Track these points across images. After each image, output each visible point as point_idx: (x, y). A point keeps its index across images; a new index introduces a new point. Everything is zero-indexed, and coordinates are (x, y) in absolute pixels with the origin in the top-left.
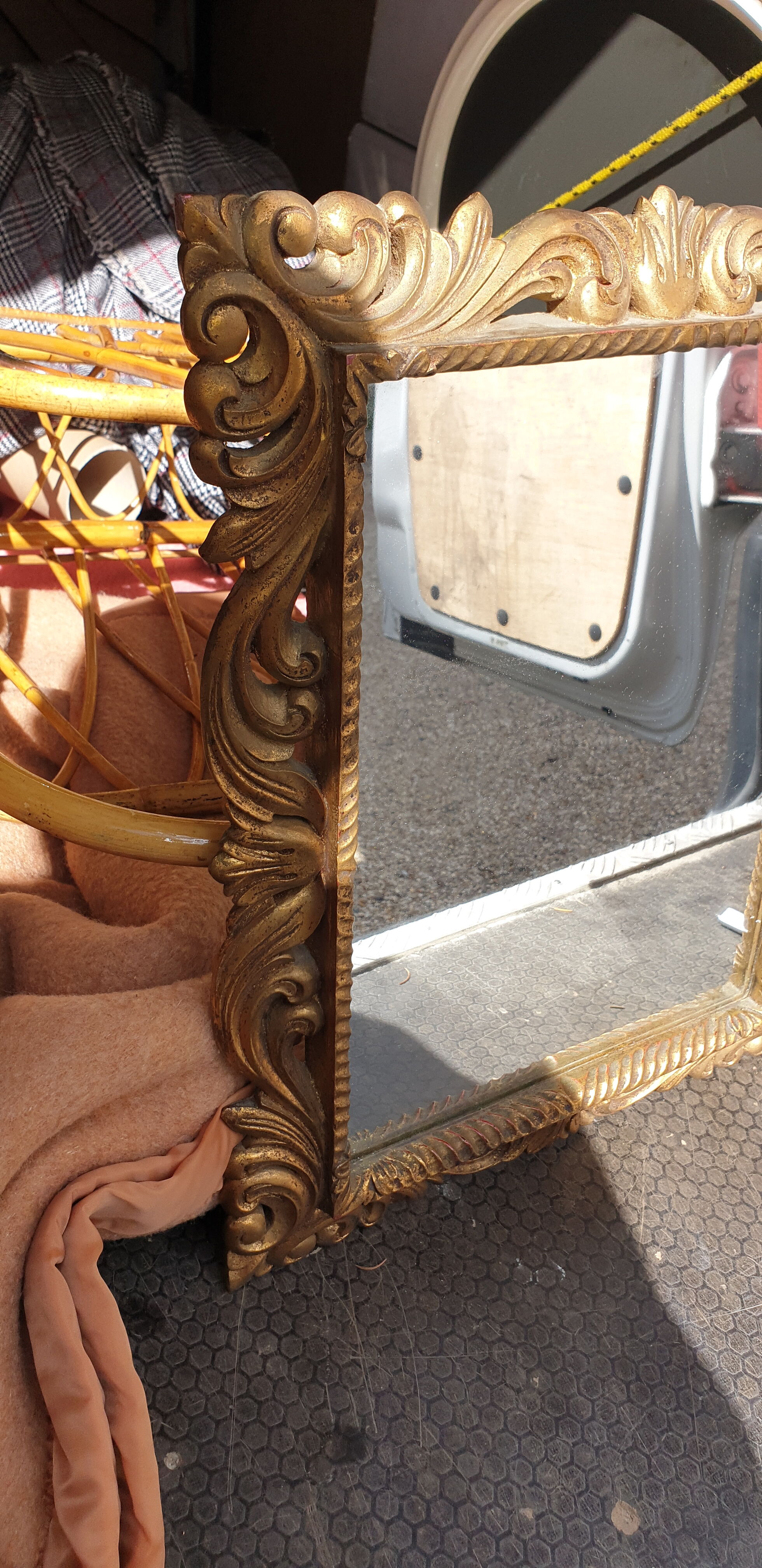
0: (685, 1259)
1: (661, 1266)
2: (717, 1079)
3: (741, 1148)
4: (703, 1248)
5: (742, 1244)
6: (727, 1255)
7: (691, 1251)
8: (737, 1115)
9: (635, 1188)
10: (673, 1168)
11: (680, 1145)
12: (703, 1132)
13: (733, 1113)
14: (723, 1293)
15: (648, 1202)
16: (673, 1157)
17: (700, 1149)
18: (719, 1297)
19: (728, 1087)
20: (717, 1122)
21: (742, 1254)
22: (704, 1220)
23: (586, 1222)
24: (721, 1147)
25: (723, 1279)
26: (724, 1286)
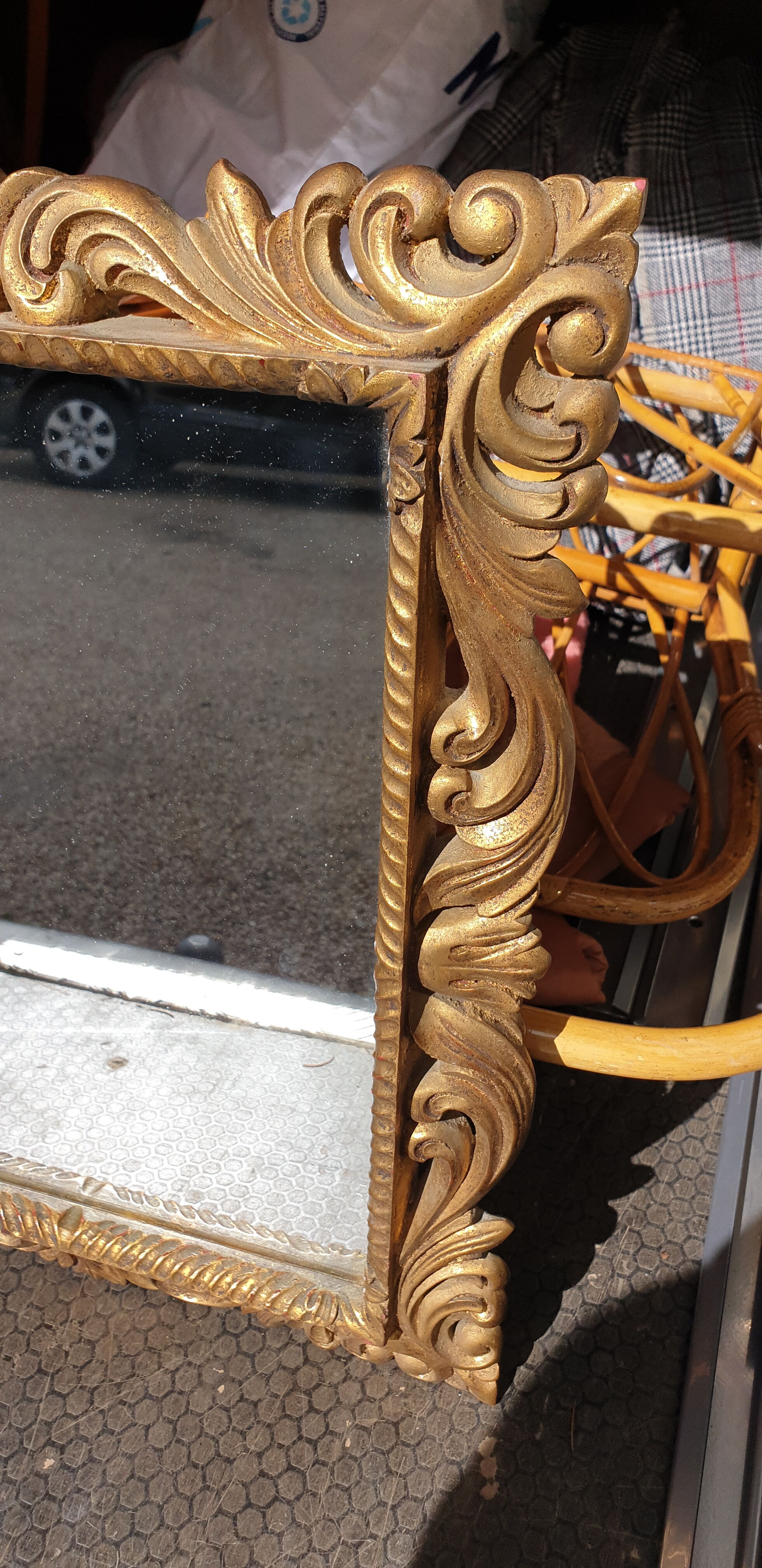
0: (64, 1489)
1: (37, 1475)
2: (346, 1364)
3: (267, 1449)
4: (93, 1500)
5: (130, 1535)
6: (103, 1529)
7: (79, 1491)
8: (312, 1415)
9: (119, 1385)
10: (177, 1401)
11: (215, 1388)
12: (254, 1398)
13: (311, 1409)
14: (47, 1556)
15: (111, 1408)
16: (192, 1392)
17: (227, 1410)
18: (40, 1557)
19: (344, 1380)
20: (283, 1402)
21: (117, 1545)
22: (132, 1476)
23: (40, 1371)
24: (249, 1428)
25: (66, 1546)
26: (58, 1552)
